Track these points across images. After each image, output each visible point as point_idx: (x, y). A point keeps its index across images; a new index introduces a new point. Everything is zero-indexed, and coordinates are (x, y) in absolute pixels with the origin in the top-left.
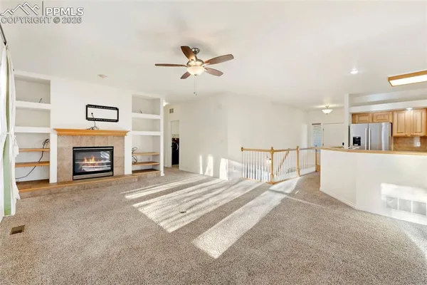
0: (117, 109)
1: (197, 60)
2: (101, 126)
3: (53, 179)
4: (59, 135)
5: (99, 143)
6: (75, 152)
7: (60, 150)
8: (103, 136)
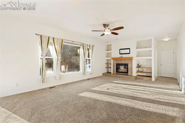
0: (129, 49)
1: (109, 29)
2: (124, 56)
3: (112, 73)
4: (113, 60)
5: (123, 62)
6: (117, 65)
7: (113, 64)
8: (124, 60)
